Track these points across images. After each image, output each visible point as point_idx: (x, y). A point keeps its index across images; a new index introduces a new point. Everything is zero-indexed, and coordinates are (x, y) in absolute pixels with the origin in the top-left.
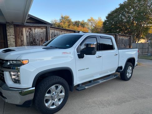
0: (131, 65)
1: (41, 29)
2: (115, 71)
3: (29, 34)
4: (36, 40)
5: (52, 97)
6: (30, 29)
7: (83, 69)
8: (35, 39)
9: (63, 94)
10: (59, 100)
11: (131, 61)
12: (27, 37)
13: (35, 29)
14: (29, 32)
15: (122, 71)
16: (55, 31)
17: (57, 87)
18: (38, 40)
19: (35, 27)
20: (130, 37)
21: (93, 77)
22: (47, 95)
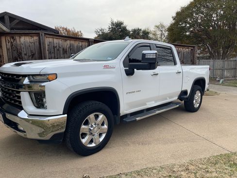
0: (199, 90)
1: (30, 37)
2: (177, 98)
3: (12, 45)
4: (23, 55)
5: (91, 130)
6: (13, 38)
7: (133, 92)
8: (21, 53)
9: (106, 126)
10: (100, 135)
11: (199, 84)
12: (8, 49)
13: (20, 38)
14: (11, 43)
15: (187, 98)
16: (55, 40)
17: (97, 117)
18: (26, 54)
19: (21, 35)
20: (192, 48)
21: (146, 105)
22: (83, 126)
